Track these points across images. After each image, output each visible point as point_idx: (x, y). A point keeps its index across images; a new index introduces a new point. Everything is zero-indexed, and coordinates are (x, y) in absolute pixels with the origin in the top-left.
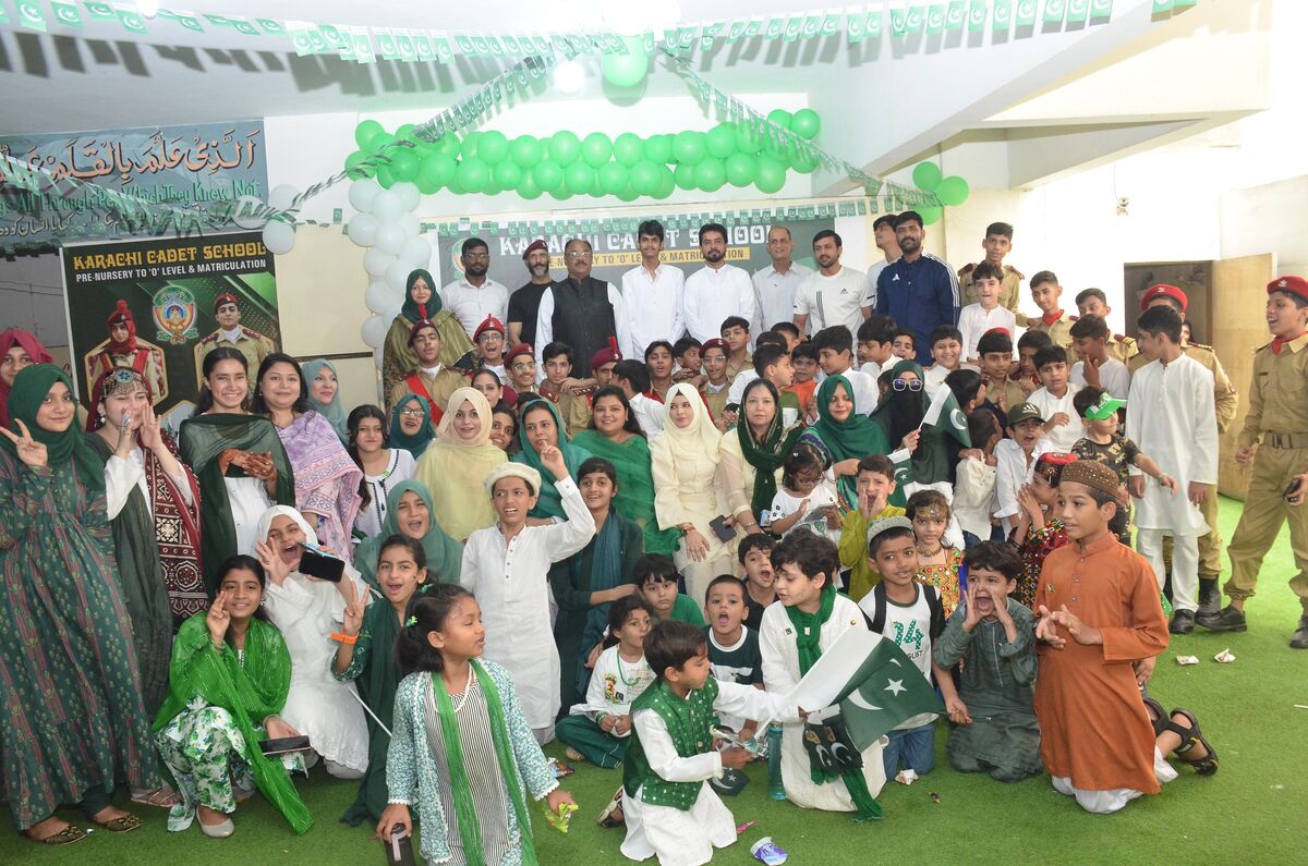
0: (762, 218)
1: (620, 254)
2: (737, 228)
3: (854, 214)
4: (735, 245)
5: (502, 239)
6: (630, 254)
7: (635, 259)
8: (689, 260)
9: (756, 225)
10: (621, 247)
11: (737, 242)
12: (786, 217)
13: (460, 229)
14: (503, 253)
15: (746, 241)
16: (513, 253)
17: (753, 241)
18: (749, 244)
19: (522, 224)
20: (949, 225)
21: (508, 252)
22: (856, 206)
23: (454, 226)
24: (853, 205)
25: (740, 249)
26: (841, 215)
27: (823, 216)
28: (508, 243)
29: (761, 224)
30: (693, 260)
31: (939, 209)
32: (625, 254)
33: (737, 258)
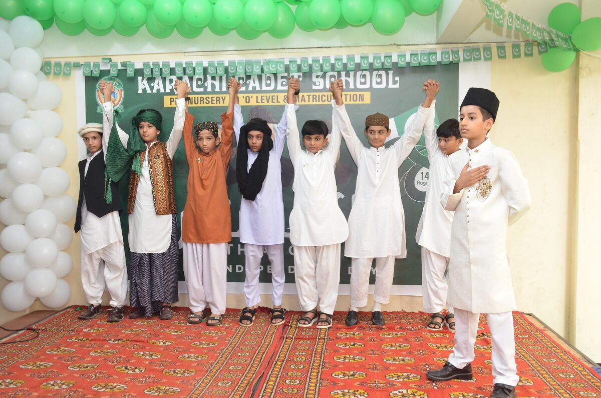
0: (383, 63)
1: (245, 95)
2: (359, 73)
3: (480, 59)
4: (356, 89)
5: (140, 78)
6: (254, 95)
7: (259, 100)
8: (311, 103)
9: (378, 70)
10: (247, 88)
11: (359, 86)
12: (408, 63)
13: (102, 68)
14: (140, 91)
15: (367, 86)
16: (149, 91)
17: (375, 86)
18: (371, 89)
19: (156, 64)
20: (583, 73)
21: (144, 90)
22: (482, 50)
23: (96, 65)
24: (479, 49)
25: (361, 93)
26: (465, 60)
27: (446, 61)
28: (145, 82)
29: (383, 69)
30: (315, 103)
31: (573, 55)
32: (250, 95)
33: (358, 102)
